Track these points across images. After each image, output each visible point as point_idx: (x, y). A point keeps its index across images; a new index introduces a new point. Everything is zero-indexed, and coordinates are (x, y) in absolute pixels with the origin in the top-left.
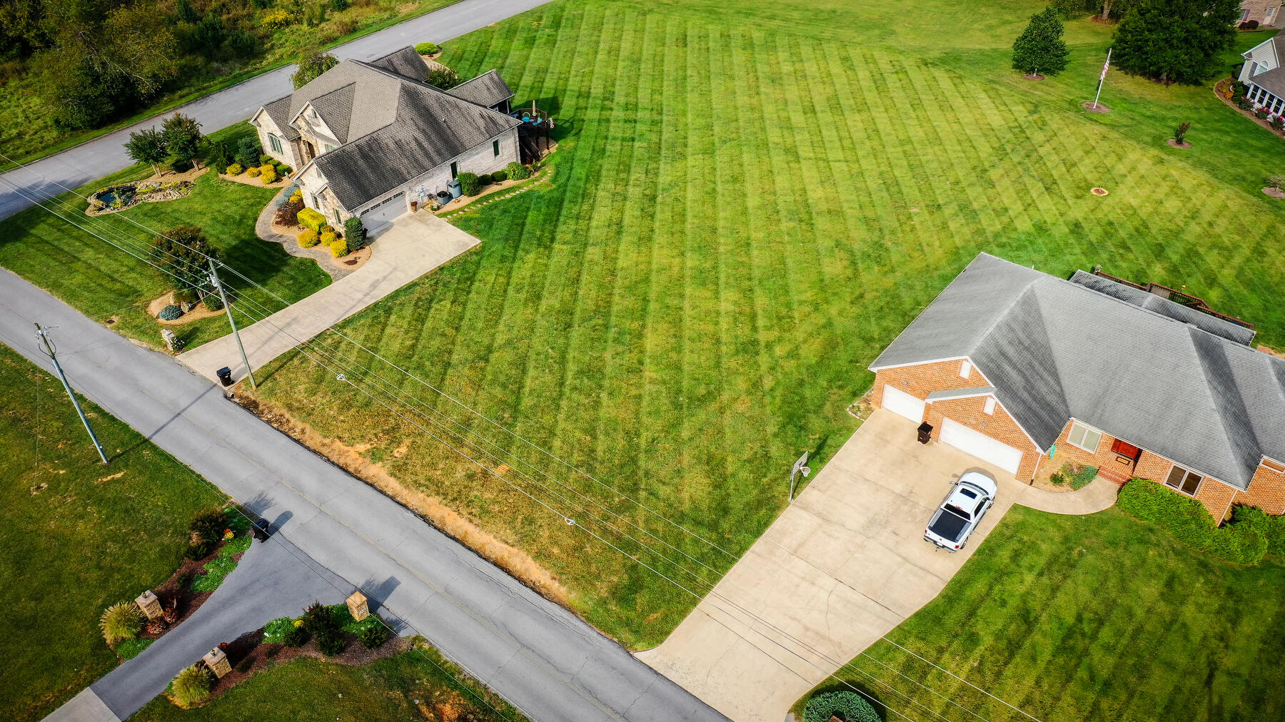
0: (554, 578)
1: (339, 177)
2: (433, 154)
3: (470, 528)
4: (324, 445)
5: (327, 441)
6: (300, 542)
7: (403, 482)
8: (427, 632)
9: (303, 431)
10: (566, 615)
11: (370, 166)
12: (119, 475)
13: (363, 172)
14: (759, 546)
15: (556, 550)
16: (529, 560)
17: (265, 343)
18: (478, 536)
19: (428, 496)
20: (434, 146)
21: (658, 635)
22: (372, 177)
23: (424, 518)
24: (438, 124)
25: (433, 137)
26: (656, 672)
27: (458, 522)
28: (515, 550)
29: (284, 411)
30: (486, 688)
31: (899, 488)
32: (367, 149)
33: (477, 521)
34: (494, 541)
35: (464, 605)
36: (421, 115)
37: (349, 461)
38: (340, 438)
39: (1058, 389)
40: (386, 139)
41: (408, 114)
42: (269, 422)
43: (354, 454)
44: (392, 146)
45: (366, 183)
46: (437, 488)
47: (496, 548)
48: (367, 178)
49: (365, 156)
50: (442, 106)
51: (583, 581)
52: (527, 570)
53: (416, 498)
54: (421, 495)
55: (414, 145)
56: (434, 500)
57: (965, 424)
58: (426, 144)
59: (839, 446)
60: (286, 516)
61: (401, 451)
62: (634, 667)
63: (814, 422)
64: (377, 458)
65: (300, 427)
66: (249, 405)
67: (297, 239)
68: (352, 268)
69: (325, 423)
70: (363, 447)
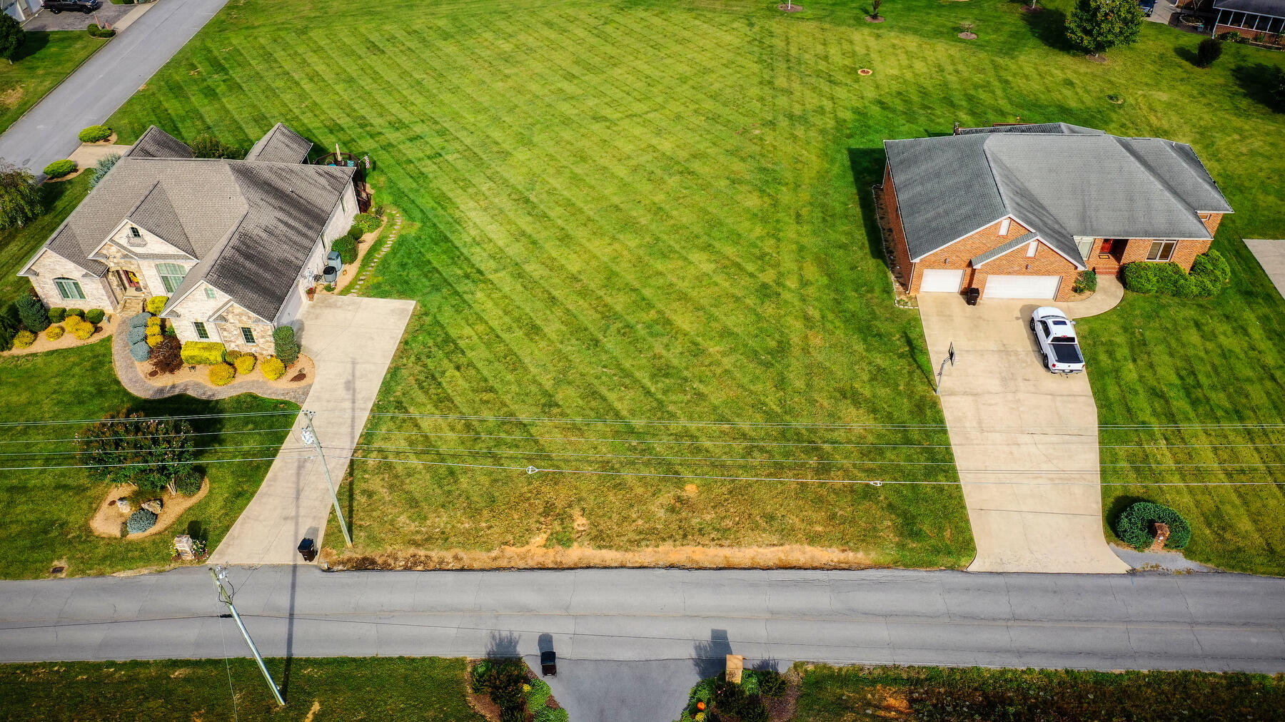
0: (844, 551)
1: (239, 288)
2: (305, 230)
3: (726, 552)
4: (495, 559)
5: (494, 553)
6: (589, 653)
7: (619, 548)
8: (800, 656)
9: (456, 558)
10: (886, 572)
11: (260, 266)
12: (316, 707)
13: (256, 274)
14: (954, 439)
15: (819, 528)
16: (808, 548)
17: (298, 498)
18: (743, 554)
19: (657, 546)
20: (301, 221)
21: (966, 546)
22: (268, 276)
23: (672, 567)
24: (288, 196)
25: (292, 211)
26: (1001, 573)
28: (787, 547)
29: (412, 550)
30: (896, 667)
31: (992, 346)
32: (244, 248)
33: (723, 542)
34: (761, 550)
35: (801, 615)
36: (267, 192)
37: (541, 560)
38: (506, 543)
40: (254, 230)
41: (256, 195)
42: (407, 569)
43: (537, 548)
44: (264, 235)
45: (268, 285)
46: (651, 535)
47: (770, 554)
48: (266, 279)
49: (248, 257)
50: (279, 176)
51: (868, 537)
52: (812, 558)
53: (646, 554)
54: (650, 549)
55: (281, 226)
56: (666, 547)
57: (1009, 273)
58: (291, 222)
59: (922, 336)
60: (545, 640)
61: (580, 522)
62: (980, 580)
63: (883, 326)
64: (566, 542)
65: (448, 556)
66: (365, 565)
67: (200, 381)
68: (303, 383)
69: (473, 539)
70: (540, 539)
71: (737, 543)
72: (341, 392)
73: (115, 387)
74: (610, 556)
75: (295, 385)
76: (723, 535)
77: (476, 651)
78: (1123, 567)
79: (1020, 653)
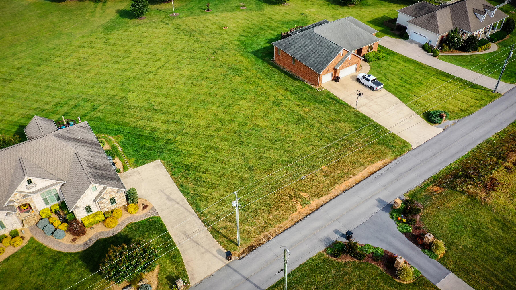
0: (382, 161)
1: (104, 181)
2: (98, 151)
3: (354, 178)
4: (292, 220)
5: (290, 219)
6: (352, 226)
7: (325, 195)
9: (279, 228)
10: (397, 160)
11: (101, 170)
13: (103, 173)
14: (373, 119)
15: (369, 159)
16: (373, 165)
17: (198, 244)
18: (359, 176)
19: (335, 188)
22: (106, 172)
23: (344, 191)
24: (80, 140)
25: (88, 145)
26: (421, 145)
27: (351, 181)
28: (368, 168)
29: (262, 235)
30: (425, 181)
31: (354, 91)
32: (90, 165)
33: (350, 176)
34: (362, 172)
35: (392, 182)
36: (74, 141)
37: (306, 212)
38: (290, 214)
40: (84, 157)
41: (72, 144)
42: (268, 241)
43: (300, 210)
44: (90, 158)
45: (110, 176)
46: (329, 187)
47: (365, 173)
48: (108, 174)
49: (94, 168)
51: (383, 155)
52: (376, 167)
53: (333, 192)
54: (333, 190)
55: (91, 152)
56: (337, 186)
57: (345, 68)
58: (91, 149)
59: (335, 96)
60: (336, 231)
61: (305, 195)
62: (418, 150)
63: (322, 98)
64: (308, 202)
65: (276, 228)
66: (251, 249)
67: (101, 231)
68: (149, 208)
69: (279, 219)
70: (299, 206)
71: (354, 175)
72: (169, 203)
73: (62, 254)
74: (324, 199)
75: (146, 211)
76: (349, 174)
77: (321, 248)
78: (442, 130)
79: (445, 161)
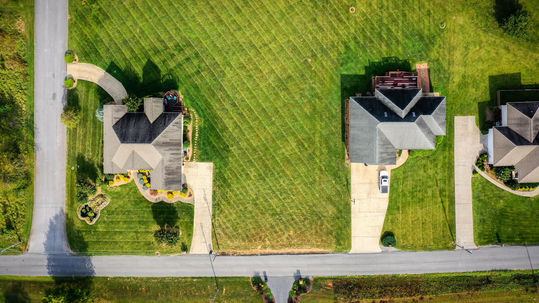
0: (324, 249)
3: (299, 250)
5: (251, 251)
6: (273, 275)
7: (277, 249)
8: (313, 275)
9: (243, 252)
10: (332, 254)
11: (172, 175)
12: (224, 289)
13: (173, 178)
14: (352, 215)
15: (319, 243)
16: (316, 249)
17: (204, 235)
18: (303, 250)
19: (285, 249)
20: (176, 150)
21: (349, 246)
22: (175, 176)
23: (288, 254)
24: (170, 143)
25: (173, 147)
26: (355, 254)
27: (296, 250)
28: (312, 249)
29: (233, 250)
30: (331, 276)
31: (368, 181)
32: (167, 172)
33: (299, 248)
35: (315, 266)
36: (165, 146)
37: (261, 253)
38: (252, 249)
39: (392, 146)
40: (167, 163)
41: (163, 149)
42: (233, 255)
43: (259, 249)
44: (169, 163)
45: (176, 179)
46: (284, 246)
47: (308, 251)
49: (169, 174)
50: (165, 137)
51: (329, 246)
52: (318, 251)
53: (283, 251)
55: (172, 156)
56: (287, 249)
58: (174, 152)
59: (350, 178)
60: (264, 273)
61: (268, 242)
62: (351, 256)
64: (265, 248)
65: (241, 252)
66: (223, 254)
67: (165, 196)
68: (192, 197)
69: (246, 248)
70: (260, 247)
71: (301, 248)
72: (203, 200)
74: (275, 251)
75: (190, 198)
76: (299, 245)
77: (251, 275)
79: (355, 272)
